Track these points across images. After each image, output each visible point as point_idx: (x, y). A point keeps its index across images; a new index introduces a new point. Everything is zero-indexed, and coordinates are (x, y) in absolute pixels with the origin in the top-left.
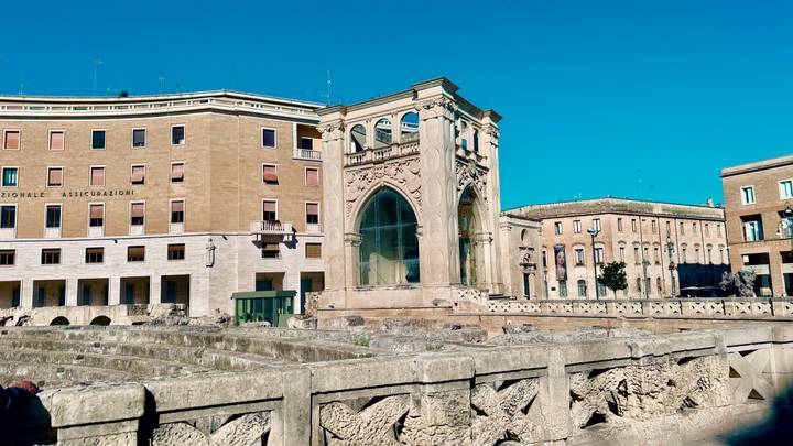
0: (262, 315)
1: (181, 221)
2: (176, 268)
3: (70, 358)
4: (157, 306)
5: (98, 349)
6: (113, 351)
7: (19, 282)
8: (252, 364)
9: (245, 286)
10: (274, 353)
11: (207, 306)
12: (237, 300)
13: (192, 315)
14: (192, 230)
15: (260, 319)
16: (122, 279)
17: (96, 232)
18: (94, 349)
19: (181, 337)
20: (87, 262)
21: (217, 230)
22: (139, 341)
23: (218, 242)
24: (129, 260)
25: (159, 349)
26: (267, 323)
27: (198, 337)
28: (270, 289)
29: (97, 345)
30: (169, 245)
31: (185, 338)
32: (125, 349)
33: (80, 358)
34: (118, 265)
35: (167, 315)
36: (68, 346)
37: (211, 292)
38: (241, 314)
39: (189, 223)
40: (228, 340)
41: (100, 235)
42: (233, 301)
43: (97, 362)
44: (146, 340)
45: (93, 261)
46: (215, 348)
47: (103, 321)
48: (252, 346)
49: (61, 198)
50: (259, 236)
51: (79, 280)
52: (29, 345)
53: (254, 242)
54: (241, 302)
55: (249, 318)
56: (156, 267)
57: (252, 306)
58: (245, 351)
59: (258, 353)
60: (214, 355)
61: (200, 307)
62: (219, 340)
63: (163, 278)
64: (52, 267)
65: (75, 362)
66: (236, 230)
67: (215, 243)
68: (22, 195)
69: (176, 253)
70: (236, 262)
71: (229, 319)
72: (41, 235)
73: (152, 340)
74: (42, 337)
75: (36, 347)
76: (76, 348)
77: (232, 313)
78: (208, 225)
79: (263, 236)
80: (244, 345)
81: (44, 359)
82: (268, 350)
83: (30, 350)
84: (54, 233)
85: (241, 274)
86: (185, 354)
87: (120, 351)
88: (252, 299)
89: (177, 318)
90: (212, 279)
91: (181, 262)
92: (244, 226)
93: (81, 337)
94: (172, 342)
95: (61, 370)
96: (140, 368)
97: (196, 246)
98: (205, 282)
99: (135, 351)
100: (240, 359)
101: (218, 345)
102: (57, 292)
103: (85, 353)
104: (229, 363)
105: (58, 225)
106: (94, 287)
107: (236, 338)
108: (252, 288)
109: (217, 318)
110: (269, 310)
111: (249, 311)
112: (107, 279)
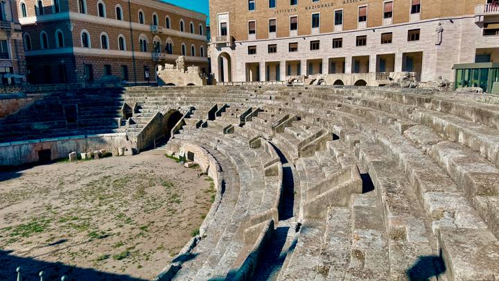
0: (477, 82)
1: (418, 11)
2: (413, 47)
3: (334, 105)
4: (398, 73)
5: (350, 101)
6: (358, 103)
7: (322, 59)
8: (450, 126)
9: (465, 59)
10: (474, 117)
11: (434, 74)
12: (457, 69)
13: (422, 80)
14: (427, 18)
15: (476, 86)
16: (378, 56)
17: (362, 25)
18: (348, 101)
19: (401, 97)
20: (357, 45)
21: (445, 16)
22: (374, 97)
23: (446, 25)
24: (382, 42)
25: (385, 104)
26: (479, 89)
27: (412, 98)
28: (489, 61)
29: (350, 99)
30: (409, 31)
31: (404, 97)
32: (365, 102)
33: (339, 106)
34: (375, 47)
35: (401, 80)
36: (335, 98)
37: (438, 64)
38: (459, 80)
39: (424, 13)
40: (434, 102)
41: (365, 28)
42: (454, 71)
43: (348, 109)
44: (379, 97)
45: (360, 45)
46: (424, 107)
47: (361, 83)
48: (454, 109)
49: (342, 5)
50: (482, 17)
51: (353, 57)
52: (316, 96)
53: (477, 23)
54: (460, 72)
55: (466, 84)
56: (400, 47)
57: (469, 75)
58: (447, 112)
59: (459, 116)
60: (420, 113)
61: (429, 75)
62: (428, 101)
63: (404, 54)
64: (338, 50)
65: (337, 108)
66: (462, 15)
67: (443, 26)
68: (322, 6)
69: (414, 35)
70: (460, 40)
71: (448, 84)
72: (332, 30)
73: (382, 97)
74: (323, 92)
75: (320, 97)
76: (339, 99)
77: (452, 80)
78: (439, 13)
79: (486, 17)
80: (447, 107)
81: (322, 104)
82: (468, 114)
83: (317, 99)
84: (339, 28)
85: (463, 50)
86: (401, 110)
87: (362, 104)
88: (470, 69)
89: (408, 83)
90: (439, 54)
91: (417, 42)
92: (468, 10)
93: (343, 92)
94: (395, 100)
95: (329, 112)
96: (371, 116)
97: (429, 30)
98: (434, 57)
99: (371, 104)
100: (440, 120)
101: (427, 105)
102: (341, 65)
103: (343, 104)
104: (431, 121)
105: (341, 23)
106: (361, 61)
107: (440, 101)
108: (473, 61)
109: (439, 83)
110: (484, 78)
111: (466, 79)
112: (368, 56)
